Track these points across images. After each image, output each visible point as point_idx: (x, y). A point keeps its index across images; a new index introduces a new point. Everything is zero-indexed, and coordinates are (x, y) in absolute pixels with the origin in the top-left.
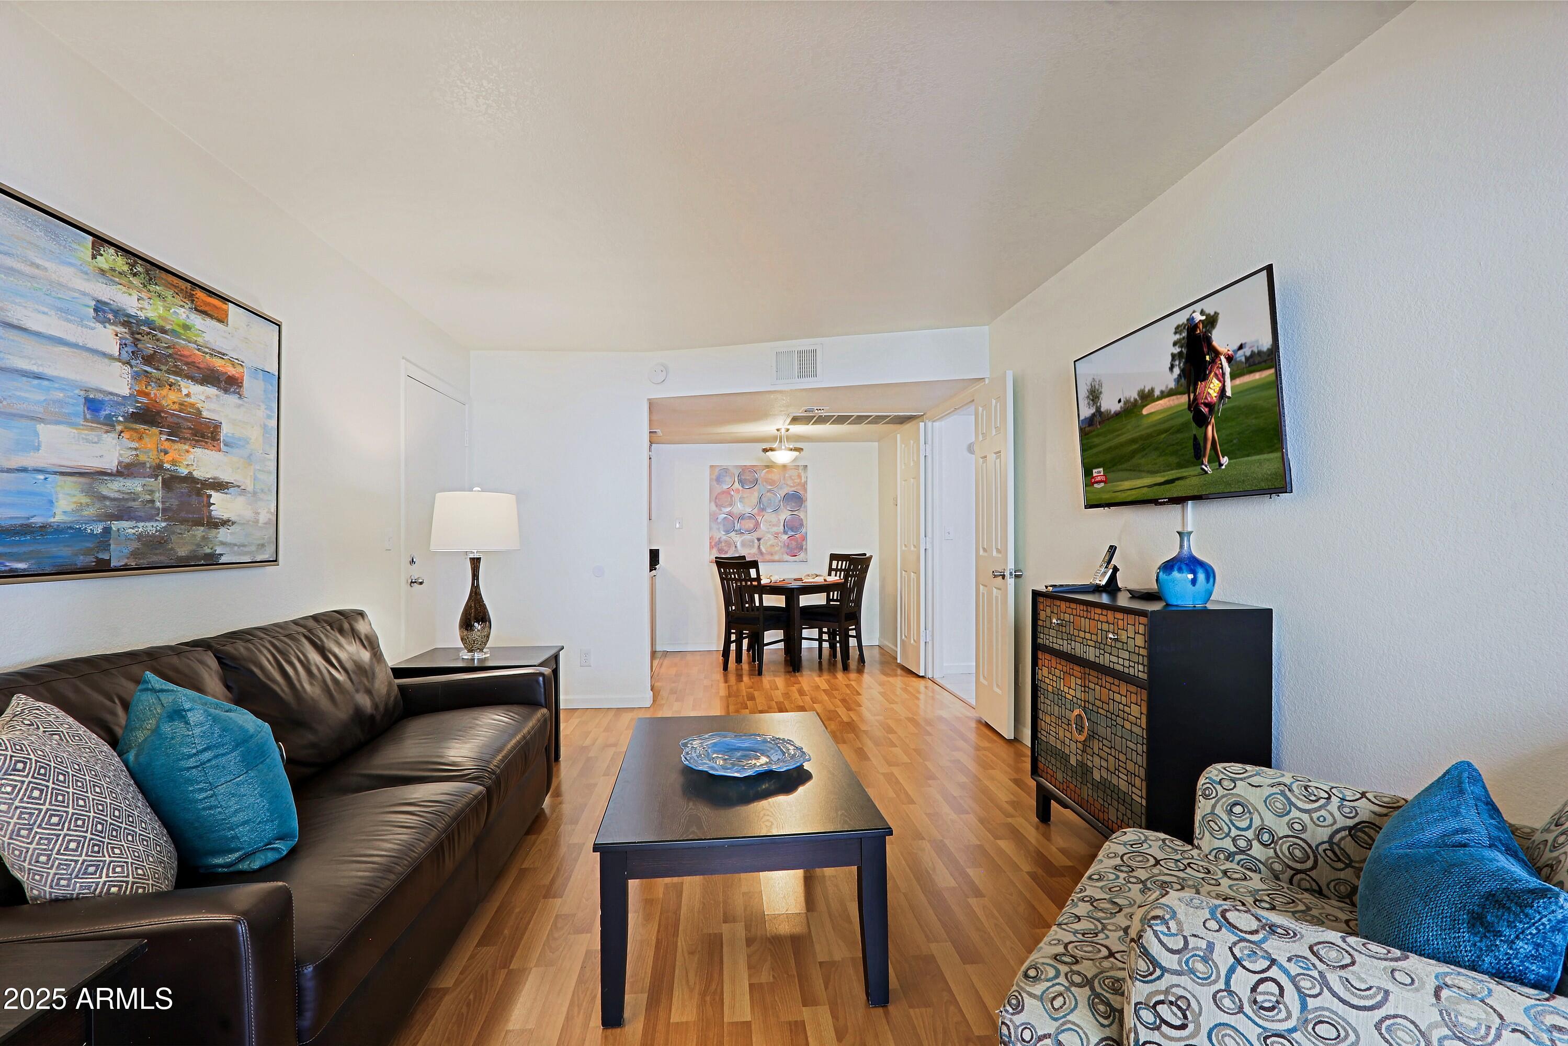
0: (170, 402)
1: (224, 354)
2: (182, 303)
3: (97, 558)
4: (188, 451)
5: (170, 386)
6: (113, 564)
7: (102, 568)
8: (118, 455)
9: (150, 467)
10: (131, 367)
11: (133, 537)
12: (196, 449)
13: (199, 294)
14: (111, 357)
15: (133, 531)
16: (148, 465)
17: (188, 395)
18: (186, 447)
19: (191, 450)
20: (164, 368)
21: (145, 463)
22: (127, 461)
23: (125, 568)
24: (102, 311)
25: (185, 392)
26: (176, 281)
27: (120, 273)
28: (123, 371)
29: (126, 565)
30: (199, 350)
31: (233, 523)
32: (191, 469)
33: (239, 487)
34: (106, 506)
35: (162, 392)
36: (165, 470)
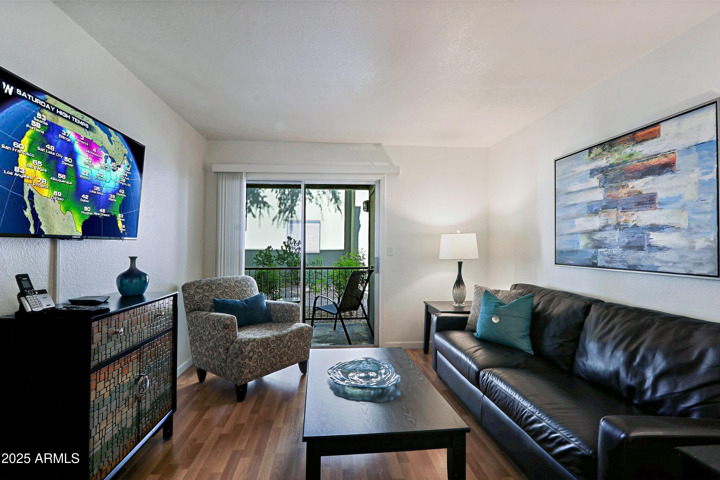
0: (623, 194)
1: (657, 154)
2: (628, 146)
3: (592, 262)
4: (633, 214)
5: (622, 187)
6: (599, 265)
7: (594, 265)
8: (599, 223)
9: (613, 226)
10: (604, 187)
11: (606, 255)
12: (638, 212)
13: (639, 134)
14: (596, 188)
15: (606, 253)
16: (612, 225)
17: (633, 187)
18: (632, 212)
19: (636, 213)
20: (619, 181)
21: (611, 224)
22: (603, 225)
23: (603, 267)
24: (593, 173)
25: (631, 186)
26: (624, 138)
27: (599, 154)
28: (601, 191)
29: (603, 266)
30: (639, 162)
31: (668, 249)
32: (635, 222)
33: (673, 227)
34: (595, 243)
35: (618, 191)
36: (621, 225)
